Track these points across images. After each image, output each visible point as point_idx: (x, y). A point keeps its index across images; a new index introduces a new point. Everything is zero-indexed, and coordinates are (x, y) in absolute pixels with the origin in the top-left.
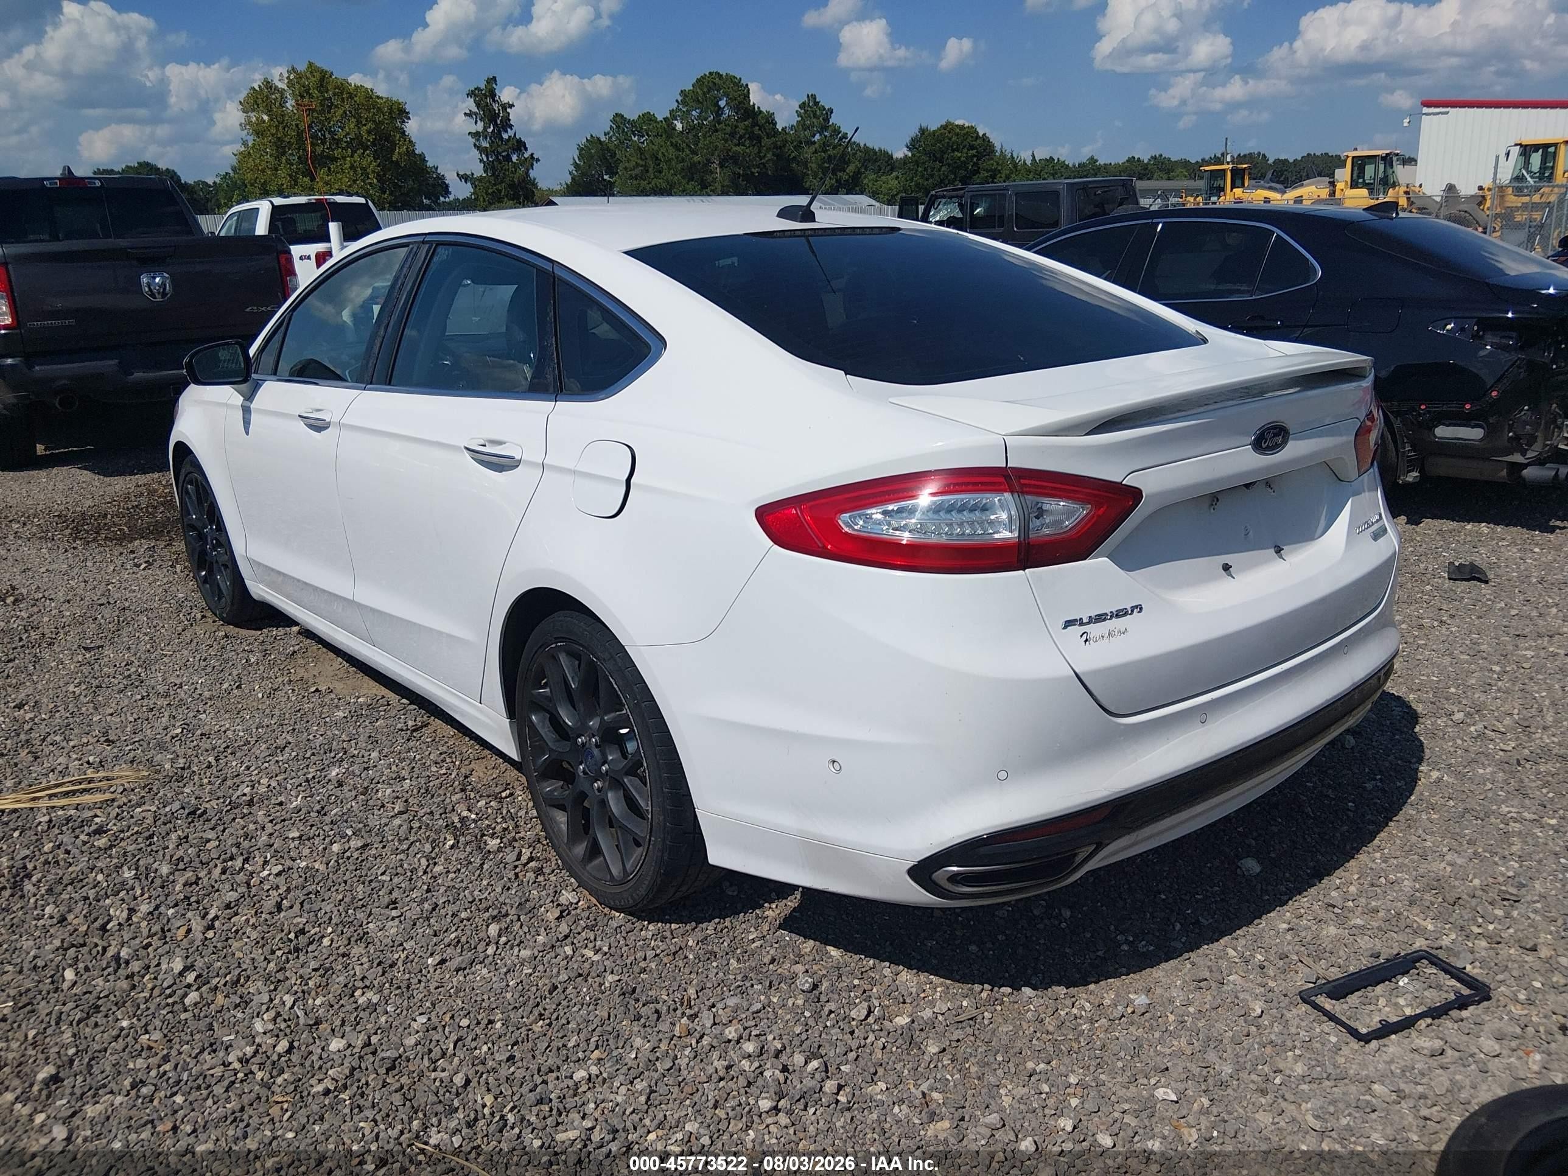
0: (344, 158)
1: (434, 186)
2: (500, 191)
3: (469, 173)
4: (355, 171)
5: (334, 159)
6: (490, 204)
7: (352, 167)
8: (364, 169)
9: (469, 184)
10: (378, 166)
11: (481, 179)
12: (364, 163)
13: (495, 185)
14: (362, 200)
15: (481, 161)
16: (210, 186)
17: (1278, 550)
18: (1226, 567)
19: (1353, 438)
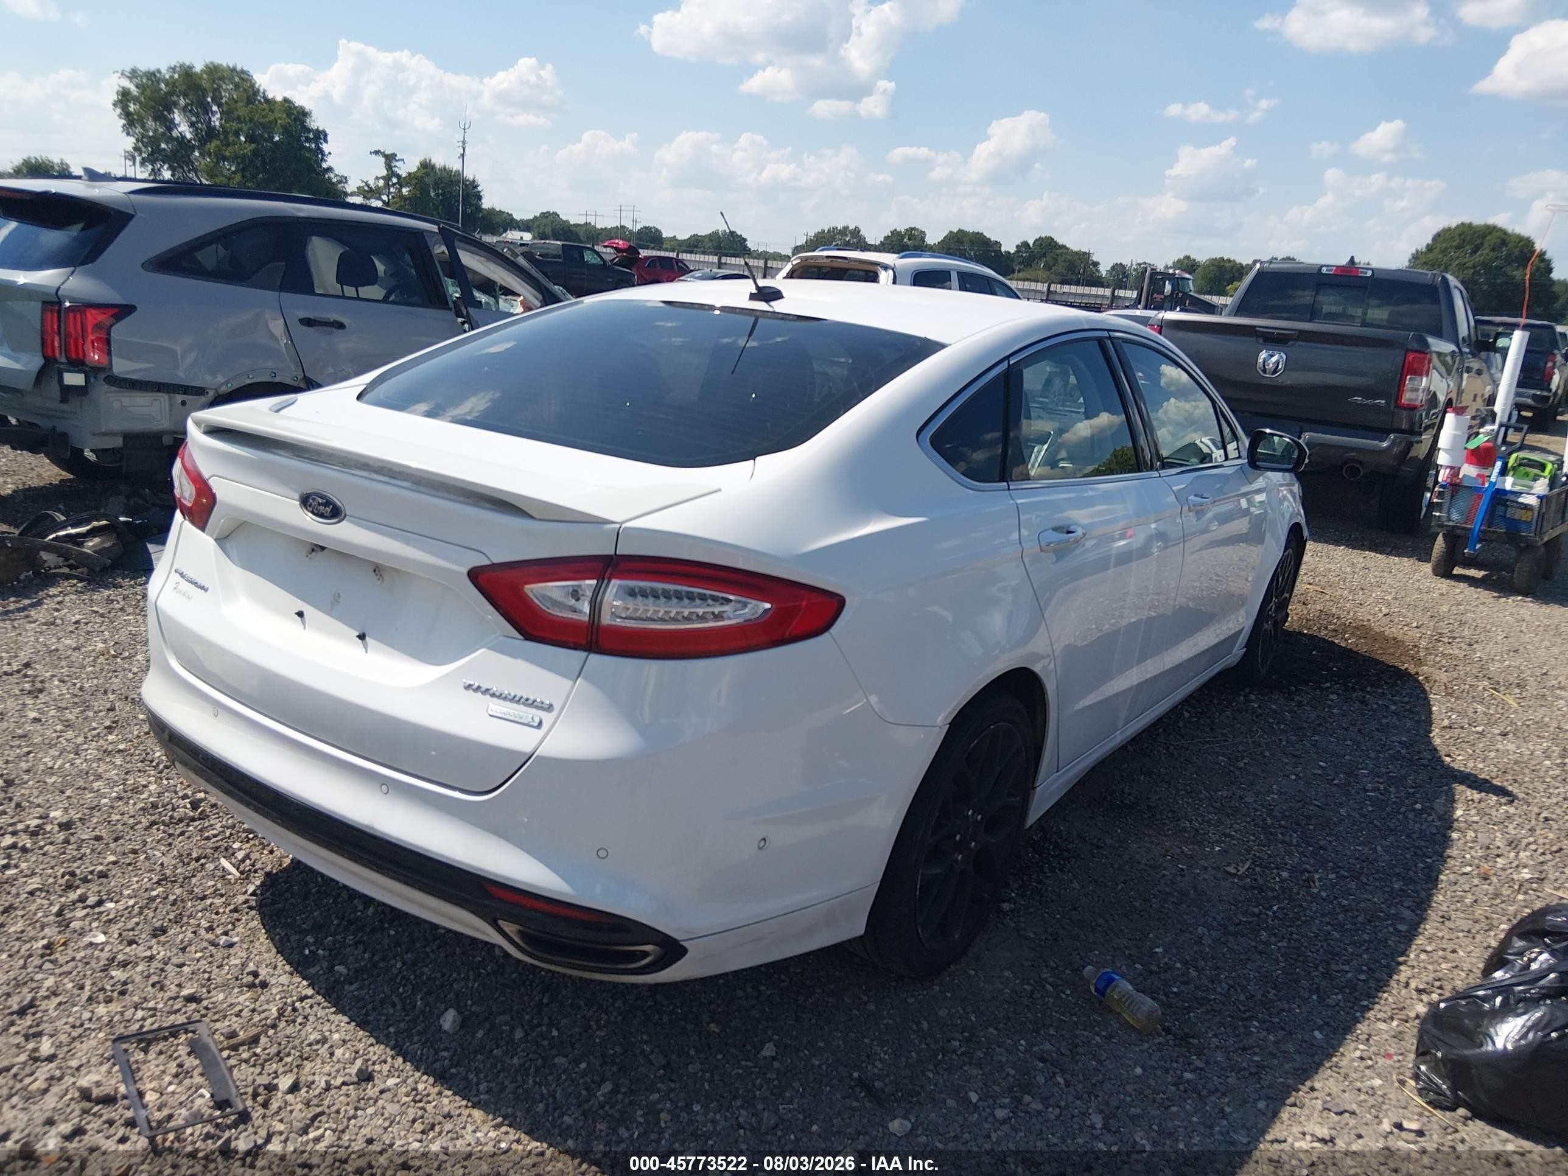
17: (362, 637)
18: (300, 614)
19: (465, 570)
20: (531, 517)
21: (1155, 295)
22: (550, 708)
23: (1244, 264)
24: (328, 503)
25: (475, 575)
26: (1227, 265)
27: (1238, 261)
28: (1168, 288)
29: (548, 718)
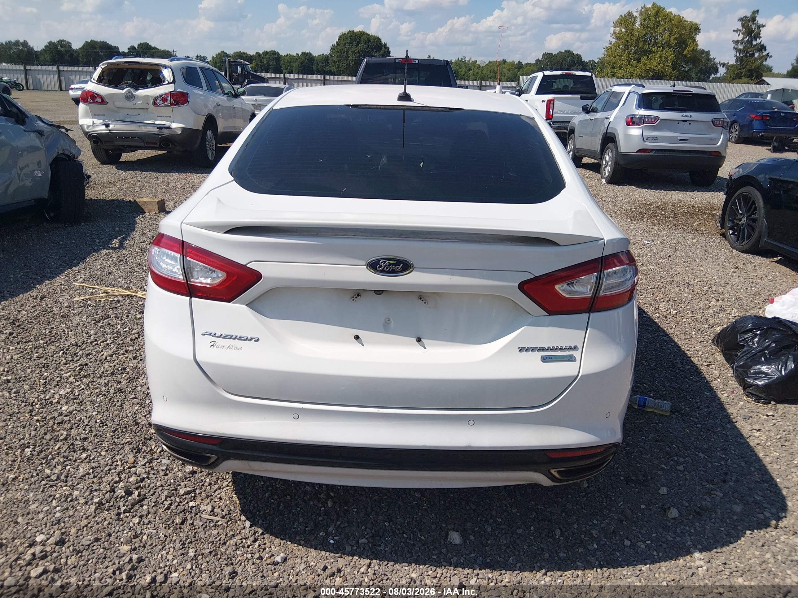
0: (657, 52)
1: (710, 68)
2: (742, 73)
3: (726, 62)
4: (661, 58)
5: (651, 52)
6: (734, 79)
7: (660, 57)
8: (666, 58)
9: (724, 68)
10: (675, 56)
11: (732, 66)
12: (668, 55)
13: (740, 69)
14: (589, 74)
15: (735, 56)
16: (596, 63)
17: (419, 340)
18: (357, 337)
19: (517, 284)
20: (560, 245)
21: (234, 74)
22: (575, 348)
23: (252, 54)
24: (398, 262)
25: (522, 287)
26: (244, 55)
27: (248, 53)
28: (239, 69)
29: (577, 354)
